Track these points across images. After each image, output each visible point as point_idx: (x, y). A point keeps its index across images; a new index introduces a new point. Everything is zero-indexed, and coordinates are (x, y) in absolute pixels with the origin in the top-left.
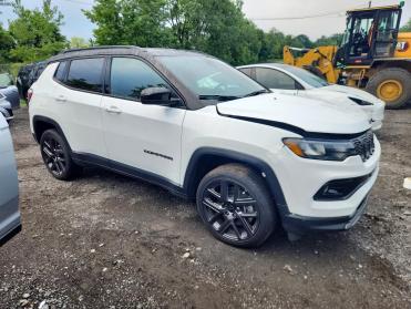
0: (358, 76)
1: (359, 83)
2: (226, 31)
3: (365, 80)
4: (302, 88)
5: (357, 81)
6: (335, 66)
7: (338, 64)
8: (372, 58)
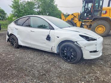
0: (88, 24)
1: (88, 27)
2: (53, 12)
3: (91, 25)
4: (53, 29)
5: (88, 26)
6: (79, 20)
7: (81, 19)
8: (93, 17)
